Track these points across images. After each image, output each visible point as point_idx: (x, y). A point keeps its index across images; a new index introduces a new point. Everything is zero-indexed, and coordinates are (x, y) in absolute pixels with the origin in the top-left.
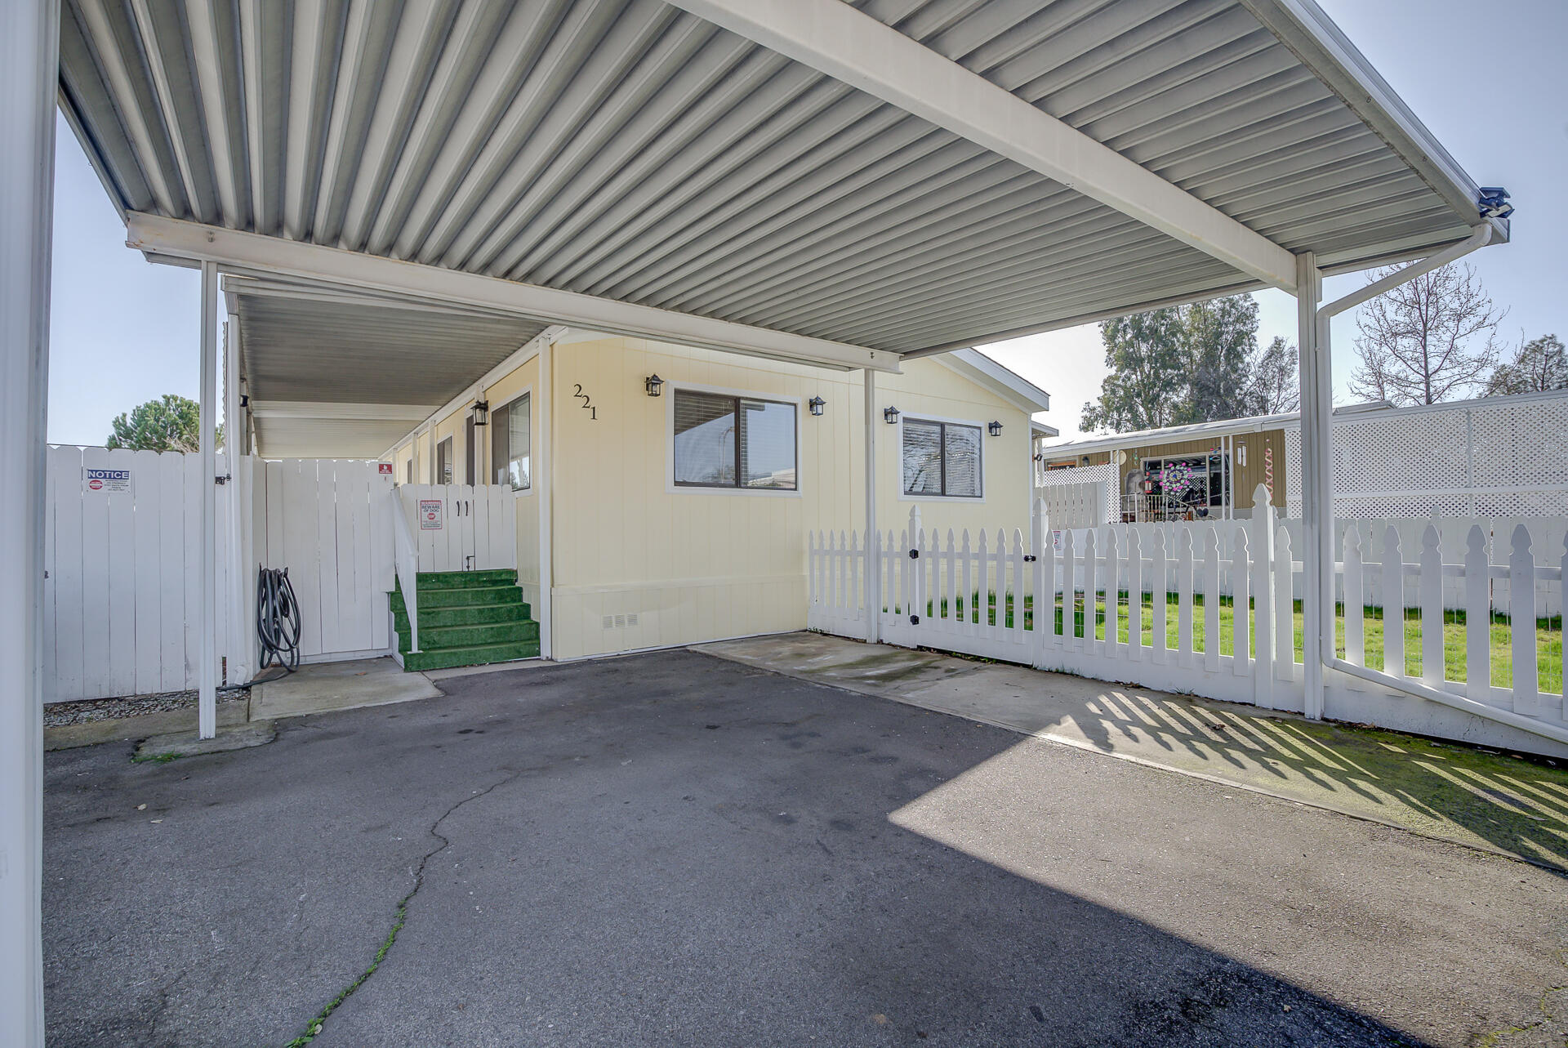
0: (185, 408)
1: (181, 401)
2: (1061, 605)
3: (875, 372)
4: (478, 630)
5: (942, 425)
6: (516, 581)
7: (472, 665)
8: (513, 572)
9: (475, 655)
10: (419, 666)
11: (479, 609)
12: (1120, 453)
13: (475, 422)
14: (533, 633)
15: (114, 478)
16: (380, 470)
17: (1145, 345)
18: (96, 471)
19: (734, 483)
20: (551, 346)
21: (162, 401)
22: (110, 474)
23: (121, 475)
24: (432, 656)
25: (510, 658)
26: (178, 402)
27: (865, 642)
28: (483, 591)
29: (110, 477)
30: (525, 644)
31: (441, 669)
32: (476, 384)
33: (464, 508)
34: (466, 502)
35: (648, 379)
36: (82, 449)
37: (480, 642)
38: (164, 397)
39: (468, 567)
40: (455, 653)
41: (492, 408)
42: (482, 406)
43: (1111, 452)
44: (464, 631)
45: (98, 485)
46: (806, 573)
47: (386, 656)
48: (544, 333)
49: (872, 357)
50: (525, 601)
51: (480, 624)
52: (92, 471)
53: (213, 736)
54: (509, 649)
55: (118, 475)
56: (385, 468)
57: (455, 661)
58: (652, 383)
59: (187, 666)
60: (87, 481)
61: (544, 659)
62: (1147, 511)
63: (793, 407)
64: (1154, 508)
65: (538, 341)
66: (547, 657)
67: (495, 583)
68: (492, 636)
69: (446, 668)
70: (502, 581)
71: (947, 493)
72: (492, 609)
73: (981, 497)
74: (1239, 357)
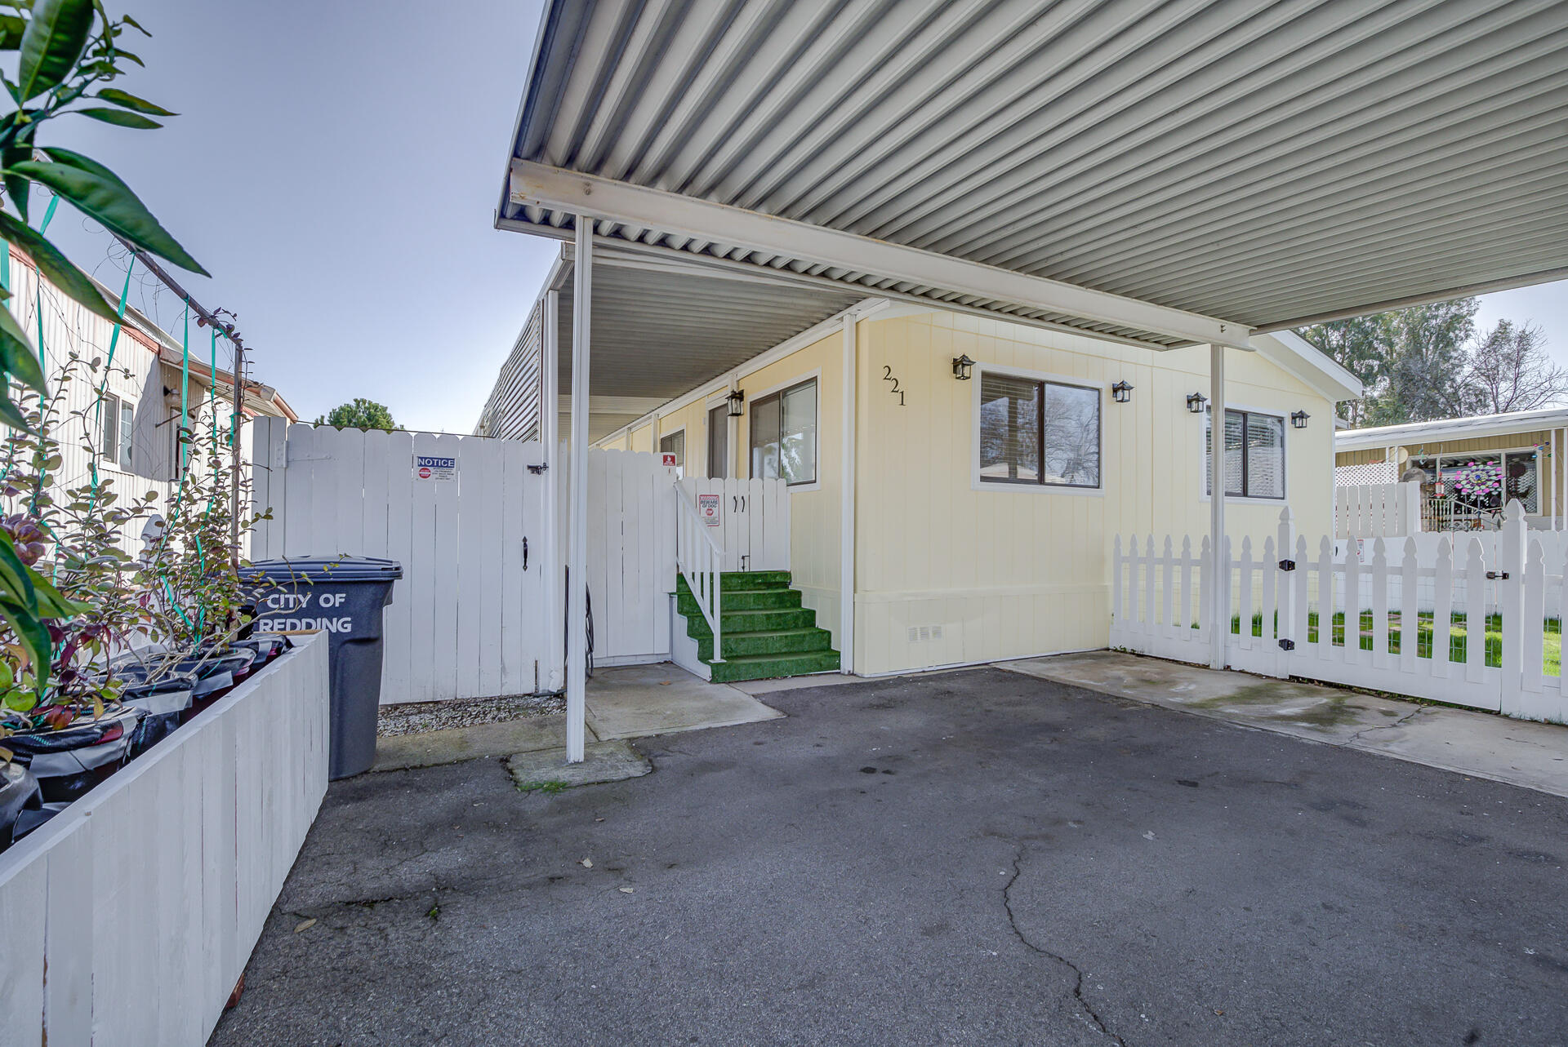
0: (373, 411)
1: (369, 404)
2: (1397, 628)
3: (1225, 348)
4: (773, 637)
5: (1245, 415)
6: (790, 583)
7: (775, 678)
8: (787, 575)
9: (778, 667)
10: (725, 677)
11: (767, 615)
12: (1399, 450)
13: (730, 413)
14: (825, 643)
15: (442, 466)
16: (664, 462)
17: (1336, 334)
18: (426, 458)
19: (1036, 478)
20: (857, 323)
21: (353, 404)
22: (438, 462)
23: (448, 463)
24: (737, 667)
25: (811, 671)
26: (367, 405)
27: (1206, 667)
28: (764, 594)
29: (437, 465)
30: (825, 656)
31: (746, 681)
32: (731, 372)
33: (740, 503)
34: (743, 498)
35: (955, 360)
36: (413, 434)
37: (774, 651)
38: (355, 400)
39: (743, 568)
40: (760, 664)
41: (749, 398)
42: (738, 396)
43: (1387, 449)
44: (759, 639)
45: (426, 473)
46: (1109, 583)
47: (665, 662)
48: (853, 309)
49: (1222, 331)
50: (806, 605)
51: (769, 631)
52: (422, 458)
53: (582, 759)
54: (811, 661)
55: (445, 463)
56: (669, 459)
57: (758, 673)
58: (960, 364)
59: (503, 669)
60: (415, 471)
61: (846, 673)
62: (1430, 518)
63: (1097, 393)
64: (1438, 515)
65: (842, 319)
66: (849, 672)
67: (769, 585)
68: (787, 645)
69: (749, 680)
70: (777, 583)
71: (1249, 494)
72: (780, 615)
73: (1283, 498)
74: (1450, 343)
